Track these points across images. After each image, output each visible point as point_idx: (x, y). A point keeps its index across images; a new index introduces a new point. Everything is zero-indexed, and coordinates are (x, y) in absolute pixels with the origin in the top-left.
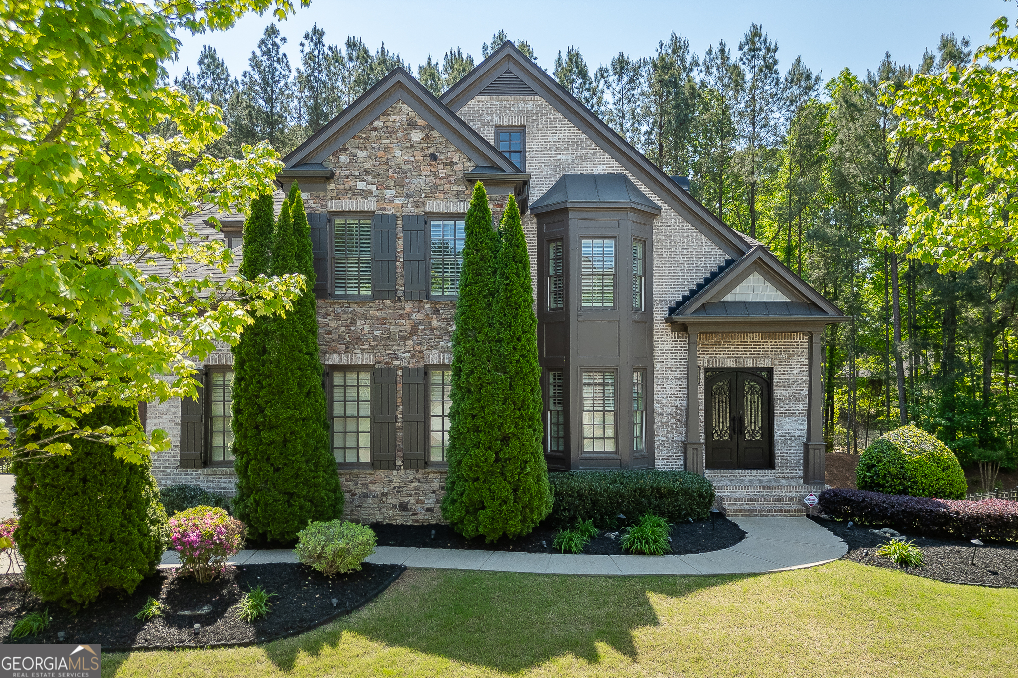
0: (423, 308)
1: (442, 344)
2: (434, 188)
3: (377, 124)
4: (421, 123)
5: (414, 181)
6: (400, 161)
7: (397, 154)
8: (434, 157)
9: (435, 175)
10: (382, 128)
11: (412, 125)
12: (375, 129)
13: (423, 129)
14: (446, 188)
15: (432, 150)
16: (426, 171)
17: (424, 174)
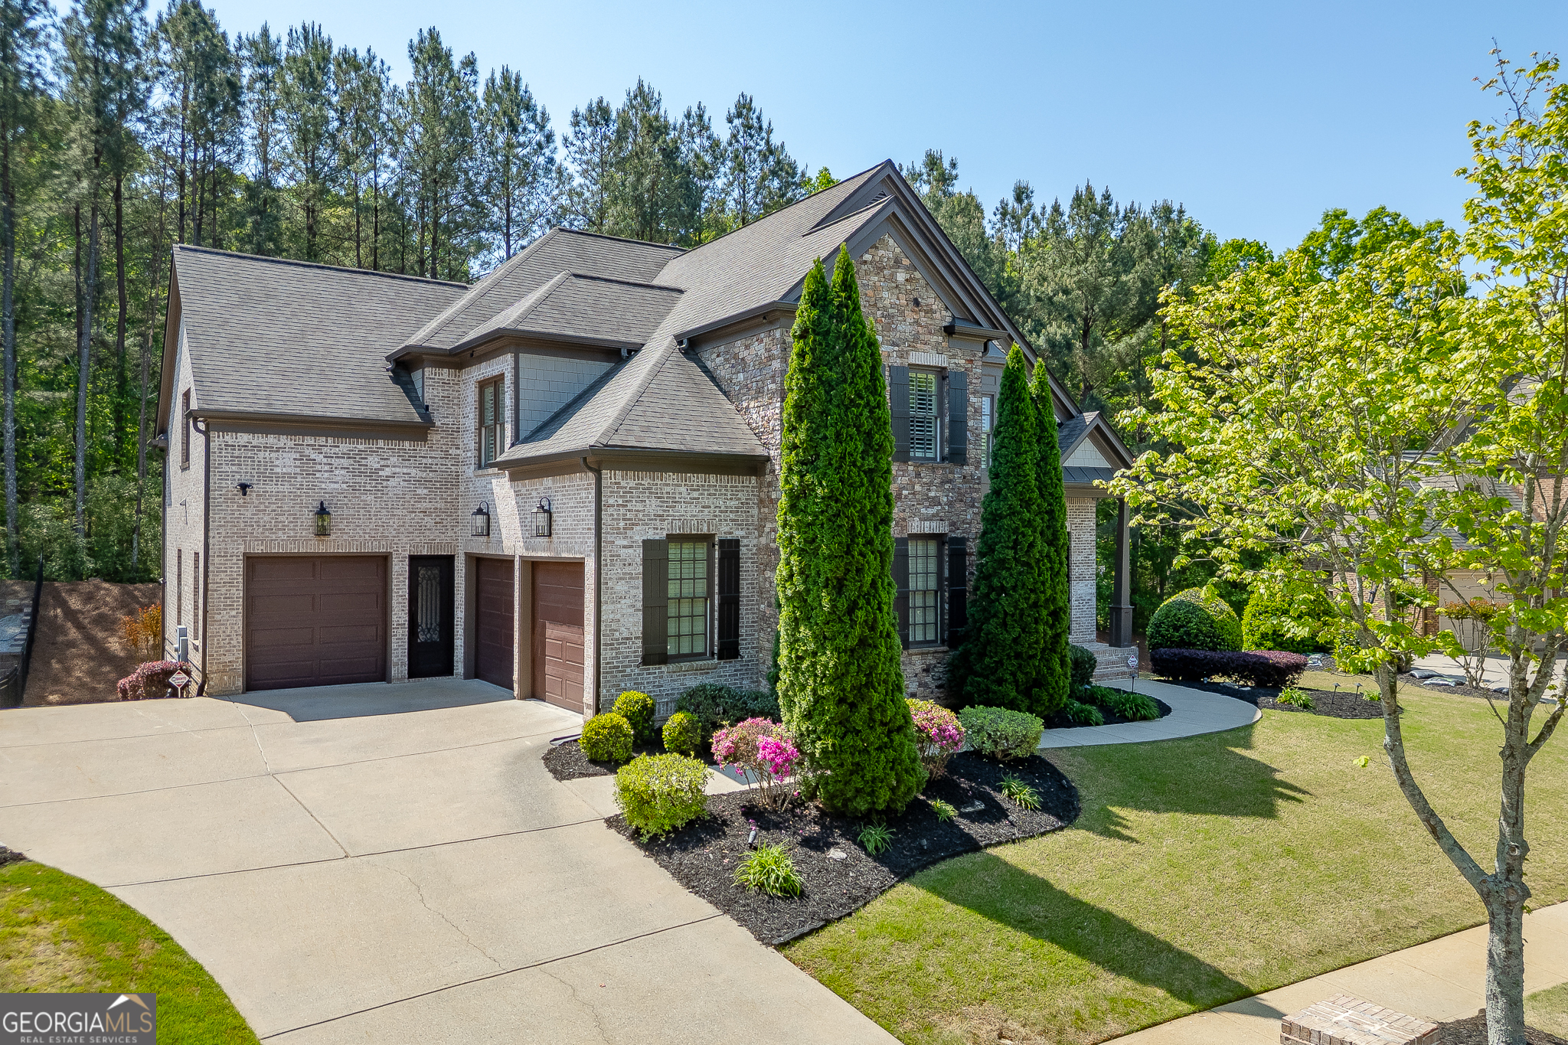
0: (907, 470)
1: (923, 510)
2: (916, 338)
3: (867, 257)
4: (906, 262)
5: (900, 328)
6: (887, 302)
7: (885, 294)
8: (917, 303)
9: (917, 322)
10: (871, 263)
11: (897, 262)
12: (865, 262)
13: (907, 269)
14: (927, 337)
15: (915, 294)
16: (910, 317)
17: (908, 320)
